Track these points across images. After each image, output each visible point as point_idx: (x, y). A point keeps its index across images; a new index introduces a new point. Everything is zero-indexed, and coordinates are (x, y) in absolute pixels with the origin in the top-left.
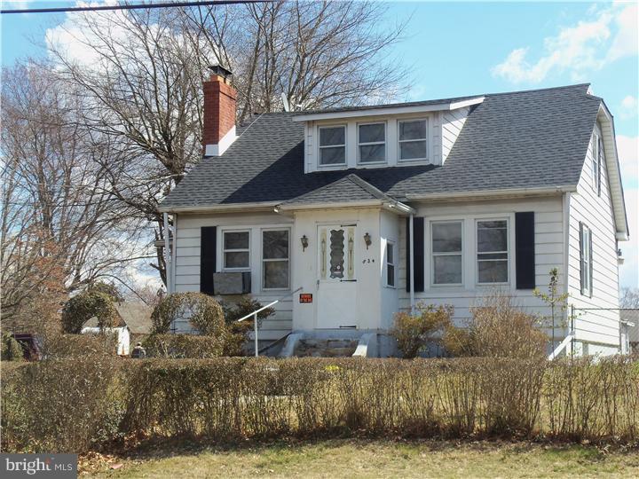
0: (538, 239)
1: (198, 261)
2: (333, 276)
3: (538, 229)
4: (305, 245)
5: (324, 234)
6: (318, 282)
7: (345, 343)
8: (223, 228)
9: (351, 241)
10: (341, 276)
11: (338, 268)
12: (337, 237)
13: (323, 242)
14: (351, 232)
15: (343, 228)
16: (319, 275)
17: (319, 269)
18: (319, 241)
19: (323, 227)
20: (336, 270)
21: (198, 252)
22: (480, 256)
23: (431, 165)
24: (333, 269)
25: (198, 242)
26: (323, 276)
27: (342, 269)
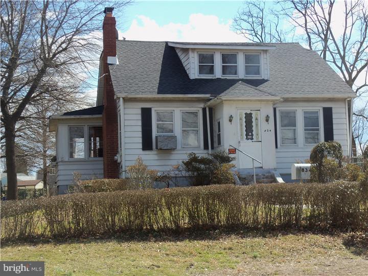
0: (334, 121)
1: (140, 129)
2: (247, 139)
3: (334, 116)
4: (230, 121)
5: (241, 115)
6: (239, 142)
7: (262, 176)
8: (156, 109)
9: (257, 119)
10: (252, 139)
11: (250, 134)
12: (249, 117)
13: (241, 119)
14: (257, 114)
15: (252, 112)
16: (239, 138)
17: (239, 135)
18: (239, 119)
19: (240, 111)
20: (249, 135)
21: (140, 123)
22: (305, 130)
23: (263, 79)
24: (247, 135)
25: (140, 117)
26: (242, 139)
27: (252, 135)
